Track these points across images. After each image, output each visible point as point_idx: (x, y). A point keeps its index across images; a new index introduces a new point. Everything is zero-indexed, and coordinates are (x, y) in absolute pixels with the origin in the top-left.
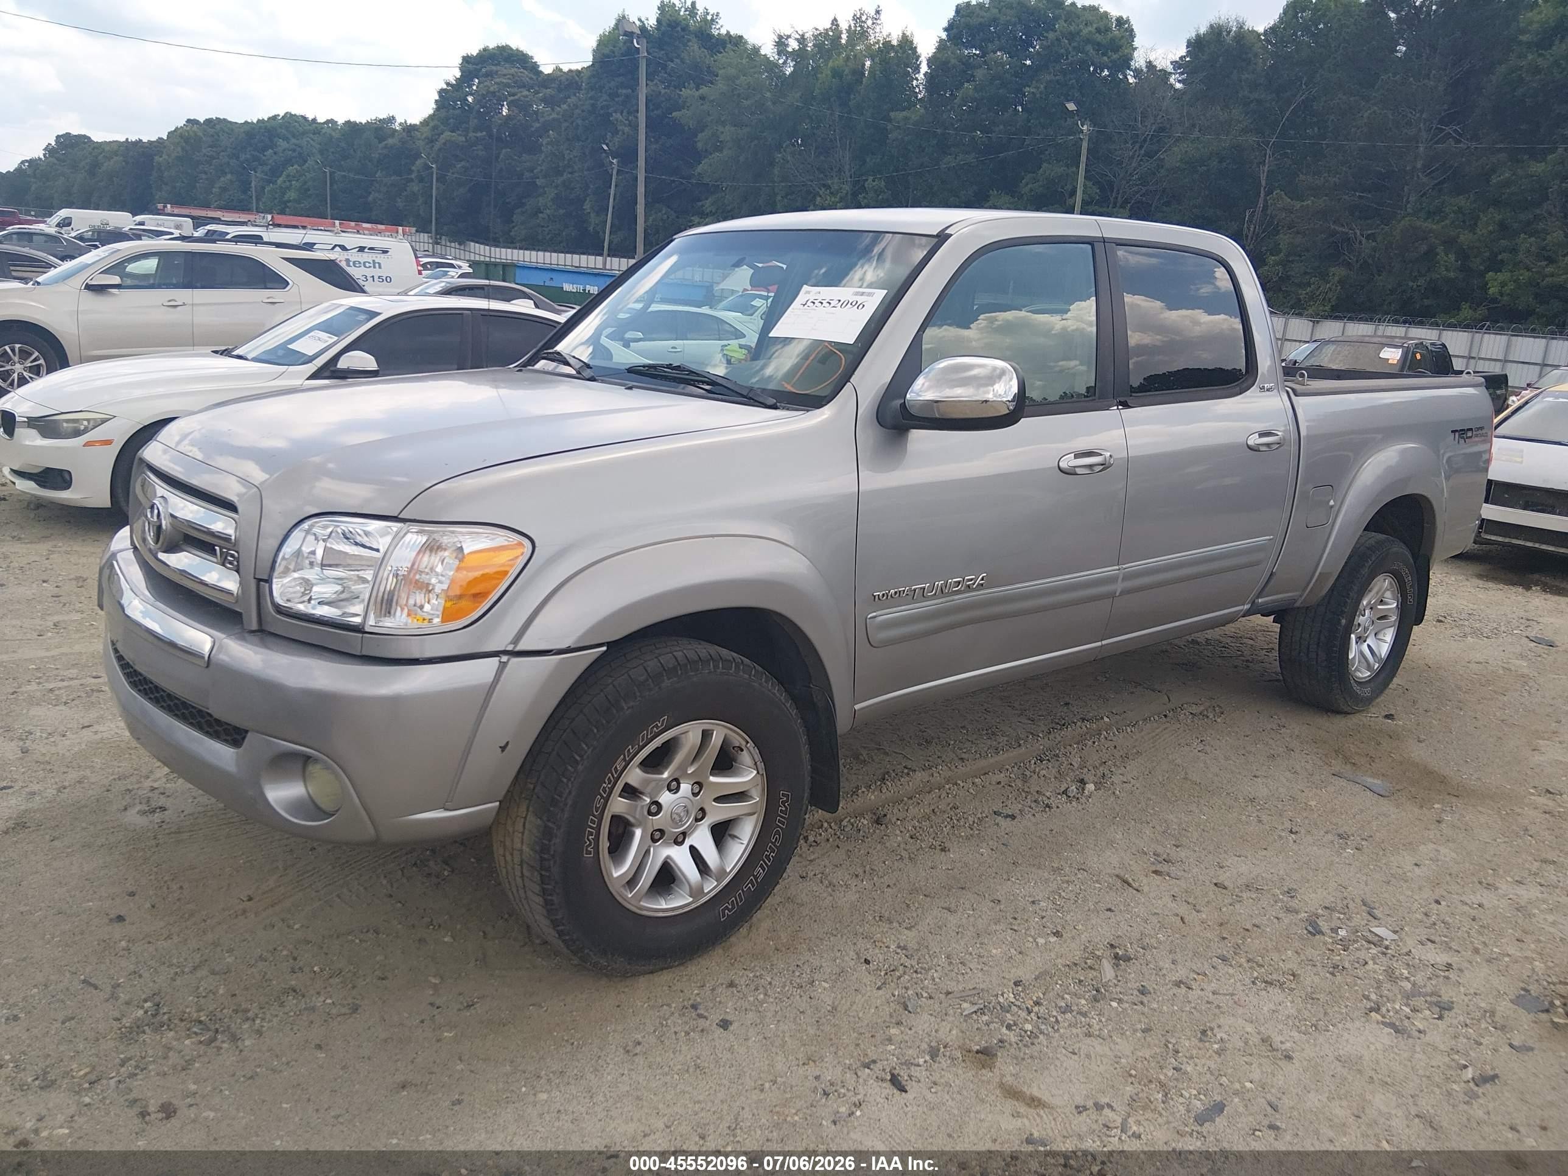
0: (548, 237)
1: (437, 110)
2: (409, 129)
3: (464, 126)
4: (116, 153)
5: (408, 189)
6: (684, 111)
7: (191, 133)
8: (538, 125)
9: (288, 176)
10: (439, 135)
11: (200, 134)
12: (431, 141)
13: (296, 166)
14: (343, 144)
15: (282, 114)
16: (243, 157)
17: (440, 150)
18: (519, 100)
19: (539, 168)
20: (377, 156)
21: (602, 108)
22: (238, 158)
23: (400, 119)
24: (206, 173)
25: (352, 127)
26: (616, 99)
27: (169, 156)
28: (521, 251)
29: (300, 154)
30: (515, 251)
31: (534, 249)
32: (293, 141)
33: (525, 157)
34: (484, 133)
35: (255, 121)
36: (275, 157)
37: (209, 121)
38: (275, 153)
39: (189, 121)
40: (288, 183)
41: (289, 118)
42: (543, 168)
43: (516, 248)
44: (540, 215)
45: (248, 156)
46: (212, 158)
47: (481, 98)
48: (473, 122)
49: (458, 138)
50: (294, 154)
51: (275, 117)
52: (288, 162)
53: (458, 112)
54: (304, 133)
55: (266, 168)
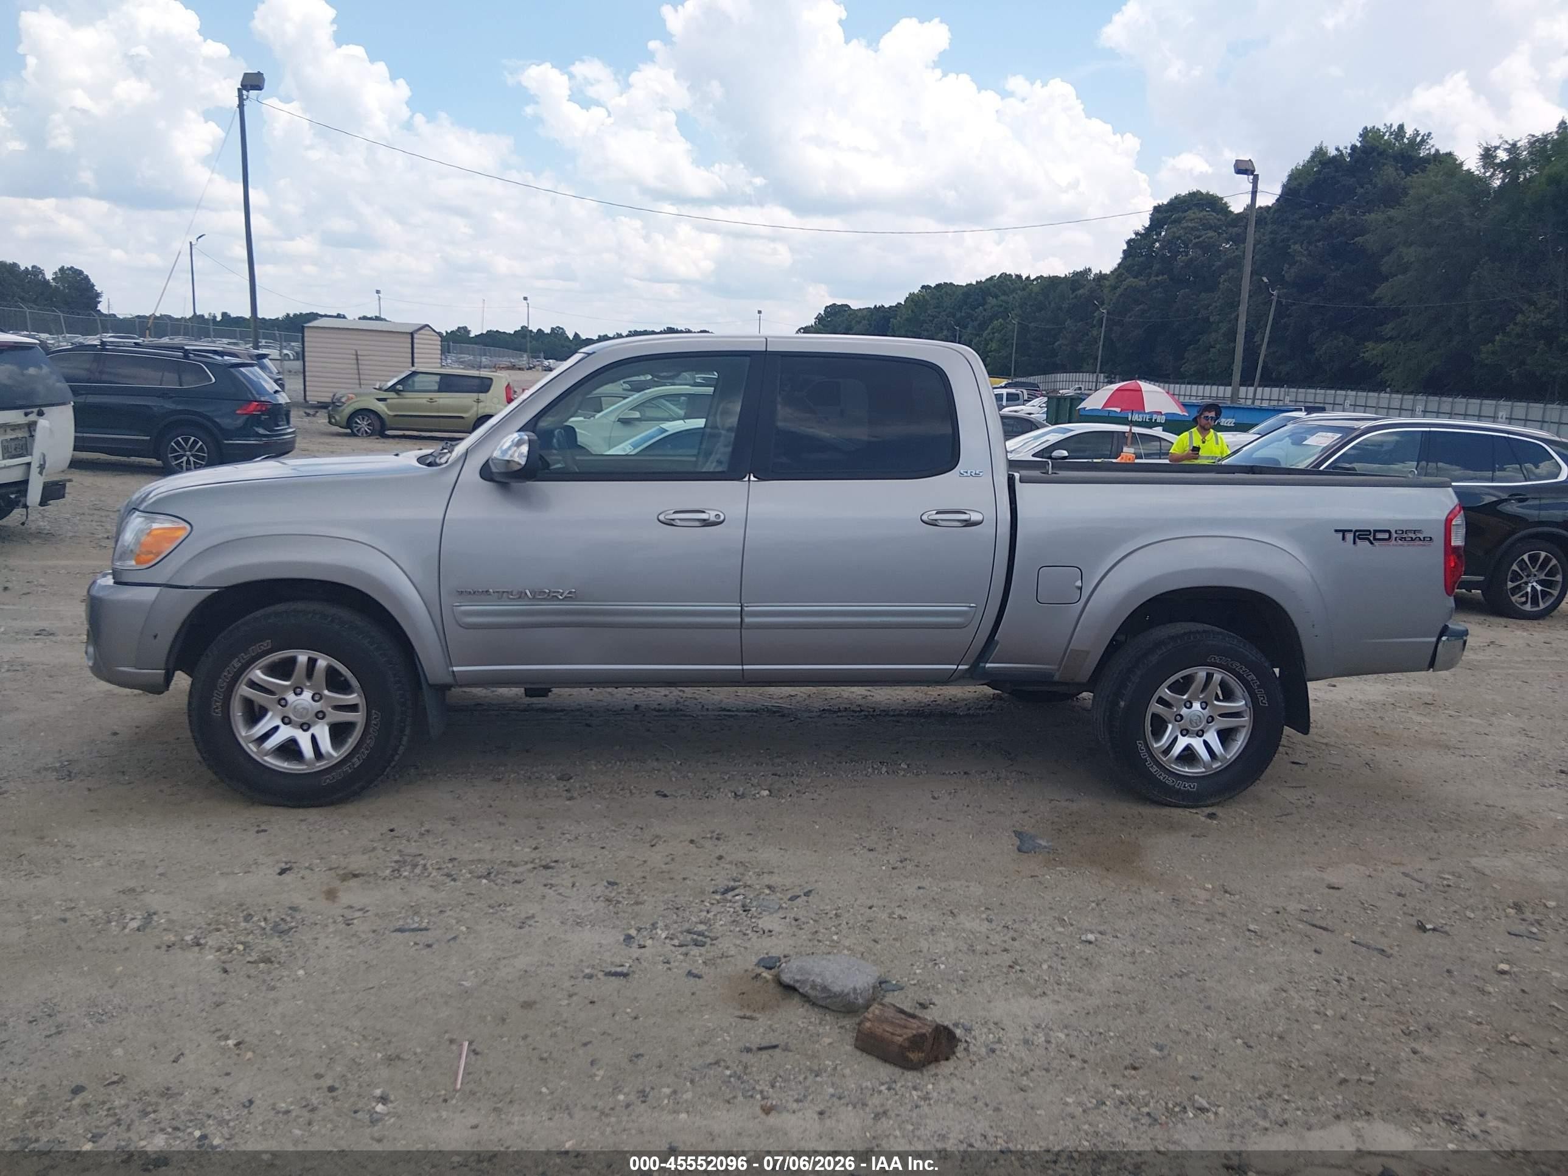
0: (1217, 371)
1: (1124, 259)
2: (1101, 277)
3: (1148, 271)
4: (864, 318)
5: (1090, 334)
6: (1367, 237)
7: (921, 297)
8: (1219, 263)
9: (993, 329)
10: (1121, 282)
11: (928, 298)
12: (1114, 288)
13: (1000, 320)
14: (1041, 298)
15: (998, 275)
16: (958, 315)
17: (1120, 295)
18: (1204, 241)
19: (1214, 304)
20: (1067, 306)
21: (1283, 241)
22: (954, 316)
23: (1095, 271)
24: (927, 331)
25: (1052, 283)
26: (1298, 231)
27: (901, 317)
28: (1189, 386)
29: (1006, 308)
30: (1183, 386)
31: (1201, 384)
32: (1003, 298)
33: (1203, 295)
34: (1166, 276)
35: (974, 283)
36: (984, 313)
37: (938, 286)
38: (985, 310)
39: (923, 287)
40: (991, 335)
41: (1005, 277)
42: (1218, 304)
43: (1183, 383)
44: (1213, 350)
45: (963, 314)
46: (934, 317)
47: (1168, 243)
48: (1156, 267)
49: (1140, 283)
50: (1000, 310)
51: (992, 278)
52: (994, 317)
53: (1142, 259)
54: (1014, 290)
55: (976, 324)
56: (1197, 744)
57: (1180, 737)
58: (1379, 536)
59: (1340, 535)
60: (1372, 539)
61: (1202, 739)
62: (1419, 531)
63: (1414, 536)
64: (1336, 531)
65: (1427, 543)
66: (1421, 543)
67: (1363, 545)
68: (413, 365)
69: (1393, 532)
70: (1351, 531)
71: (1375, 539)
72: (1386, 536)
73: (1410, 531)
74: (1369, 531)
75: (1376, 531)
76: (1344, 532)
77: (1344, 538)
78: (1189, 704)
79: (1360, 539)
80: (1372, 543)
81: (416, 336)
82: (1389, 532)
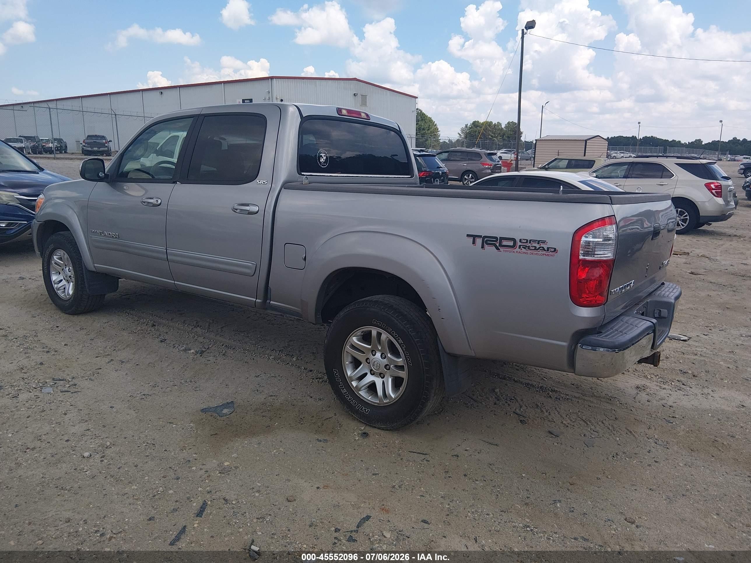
56: (379, 382)
57: (369, 374)
58: (505, 243)
59: (471, 239)
60: (498, 245)
61: (383, 379)
62: (544, 242)
63: (538, 246)
64: (468, 235)
65: (551, 253)
66: (544, 252)
67: (490, 249)
68: (585, 155)
69: (518, 240)
70: (480, 236)
71: (501, 245)
72: (511, 243)
73: (534, 241)
74: (496, 238)
75: (502, 239)
76: (474, 237)
77: (474, 243)
78: (374, 353)
79: (487, 244)
80: (498, 249)
81: (588, 141)
82: (514, 240)
